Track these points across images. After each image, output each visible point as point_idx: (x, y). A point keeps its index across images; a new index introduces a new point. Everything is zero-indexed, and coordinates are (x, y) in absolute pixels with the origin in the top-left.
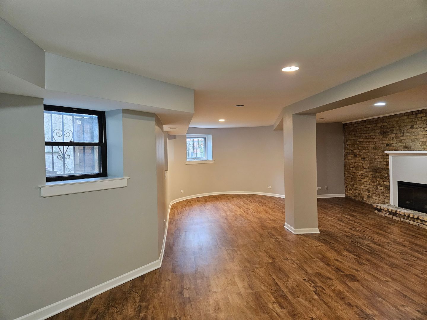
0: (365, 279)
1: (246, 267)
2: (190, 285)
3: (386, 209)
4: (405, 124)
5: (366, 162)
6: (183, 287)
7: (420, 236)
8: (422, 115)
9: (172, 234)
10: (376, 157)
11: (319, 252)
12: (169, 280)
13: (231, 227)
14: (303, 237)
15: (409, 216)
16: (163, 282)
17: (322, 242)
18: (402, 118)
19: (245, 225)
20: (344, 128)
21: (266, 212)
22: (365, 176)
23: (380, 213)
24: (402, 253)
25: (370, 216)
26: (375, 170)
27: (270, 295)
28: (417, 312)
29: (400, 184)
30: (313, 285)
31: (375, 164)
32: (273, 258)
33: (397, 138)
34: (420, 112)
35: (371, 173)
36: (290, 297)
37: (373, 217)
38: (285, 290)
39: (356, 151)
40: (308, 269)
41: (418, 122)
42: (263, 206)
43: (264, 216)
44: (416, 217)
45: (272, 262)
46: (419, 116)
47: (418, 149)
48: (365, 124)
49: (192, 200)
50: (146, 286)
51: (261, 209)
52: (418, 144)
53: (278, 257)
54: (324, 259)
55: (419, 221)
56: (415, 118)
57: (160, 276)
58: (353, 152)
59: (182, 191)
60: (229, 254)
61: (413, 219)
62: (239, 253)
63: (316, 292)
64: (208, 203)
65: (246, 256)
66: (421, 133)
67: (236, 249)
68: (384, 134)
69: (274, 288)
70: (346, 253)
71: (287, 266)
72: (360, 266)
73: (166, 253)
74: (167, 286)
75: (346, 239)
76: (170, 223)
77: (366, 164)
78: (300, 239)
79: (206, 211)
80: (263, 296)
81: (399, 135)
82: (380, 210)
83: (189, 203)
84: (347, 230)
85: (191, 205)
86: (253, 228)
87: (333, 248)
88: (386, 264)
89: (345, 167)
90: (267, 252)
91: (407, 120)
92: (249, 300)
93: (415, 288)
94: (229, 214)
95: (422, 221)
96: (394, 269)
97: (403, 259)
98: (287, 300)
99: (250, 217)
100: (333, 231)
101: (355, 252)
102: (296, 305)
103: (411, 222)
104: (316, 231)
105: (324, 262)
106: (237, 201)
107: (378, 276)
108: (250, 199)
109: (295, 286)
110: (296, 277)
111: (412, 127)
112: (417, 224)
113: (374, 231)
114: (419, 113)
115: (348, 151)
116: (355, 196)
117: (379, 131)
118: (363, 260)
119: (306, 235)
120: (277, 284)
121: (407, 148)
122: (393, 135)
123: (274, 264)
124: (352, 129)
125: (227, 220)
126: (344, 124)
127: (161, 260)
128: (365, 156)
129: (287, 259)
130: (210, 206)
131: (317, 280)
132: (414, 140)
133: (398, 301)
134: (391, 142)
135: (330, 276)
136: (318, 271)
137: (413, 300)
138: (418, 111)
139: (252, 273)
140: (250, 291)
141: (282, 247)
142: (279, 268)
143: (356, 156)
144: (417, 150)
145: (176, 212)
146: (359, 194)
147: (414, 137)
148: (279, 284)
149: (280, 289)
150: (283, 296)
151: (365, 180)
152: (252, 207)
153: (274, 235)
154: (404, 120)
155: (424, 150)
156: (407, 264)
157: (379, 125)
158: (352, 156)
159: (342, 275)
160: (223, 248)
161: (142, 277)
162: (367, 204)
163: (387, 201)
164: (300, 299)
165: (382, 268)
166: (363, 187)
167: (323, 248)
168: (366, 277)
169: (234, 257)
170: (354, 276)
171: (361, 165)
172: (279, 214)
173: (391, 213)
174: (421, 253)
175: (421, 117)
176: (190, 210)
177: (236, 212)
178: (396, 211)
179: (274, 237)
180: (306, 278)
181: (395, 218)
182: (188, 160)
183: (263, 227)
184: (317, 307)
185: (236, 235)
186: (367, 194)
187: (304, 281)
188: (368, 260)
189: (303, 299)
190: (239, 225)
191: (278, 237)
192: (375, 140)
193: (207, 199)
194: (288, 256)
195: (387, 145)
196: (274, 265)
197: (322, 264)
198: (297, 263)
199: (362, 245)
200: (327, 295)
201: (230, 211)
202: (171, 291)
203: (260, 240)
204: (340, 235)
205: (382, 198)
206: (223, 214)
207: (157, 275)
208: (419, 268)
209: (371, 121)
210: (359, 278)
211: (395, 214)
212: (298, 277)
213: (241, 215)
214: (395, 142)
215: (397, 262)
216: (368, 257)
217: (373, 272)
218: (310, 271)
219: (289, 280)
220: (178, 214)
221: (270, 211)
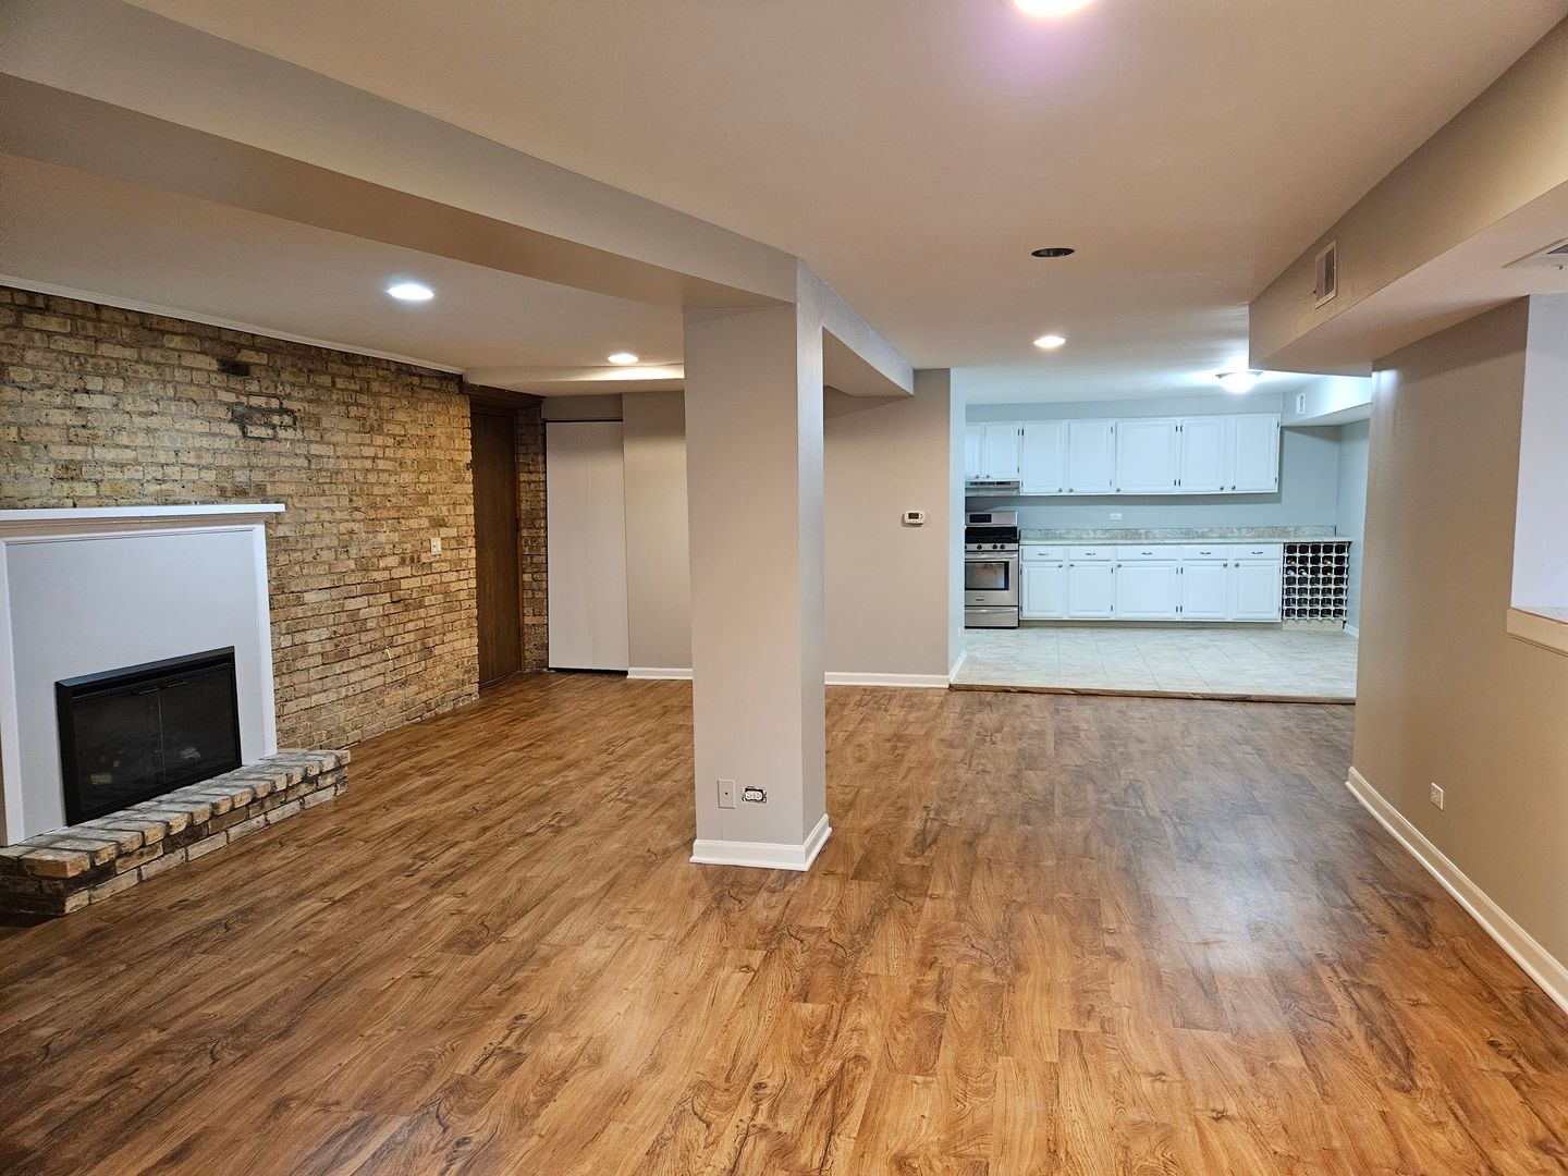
8: (53, 324)
34: (39, 302)
41: (30, 356)
46: (34, 320)
47: (41, 497)
52: (43, 470)
56: (12, 326)
114: (32, 309)
132: (17, 452)
138: (31, 295)
144: (38, 502)
147: (13, 431)
155: (75, 506)
175: (50, 334)
181: (197, 850)
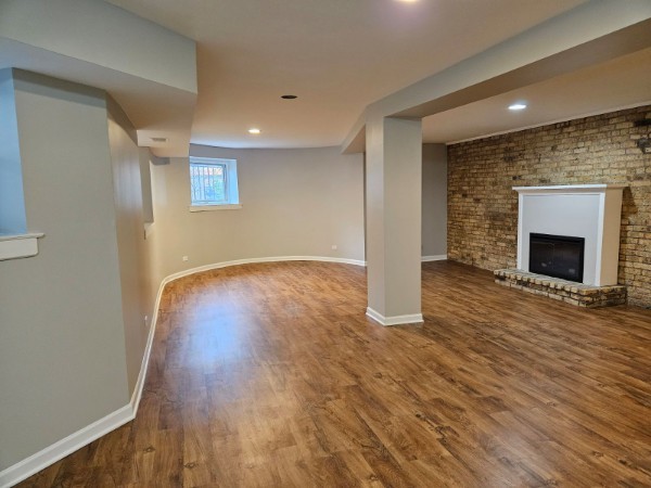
0: (517, 404)
1: (309, 400)
2: (198, 457)
3: (512, 277)
4: (543, 144)
5: (480, 205)
6: (181, 463)
7: (572, 318)
9: (163, 342)
10: (497, 197)
11: (431, 358)
12: (152, 449)
13: (275, 321)
14: (400, 331)
15: (548, 287)
16: (137, 456)
17: (431, 338)
18: (540, 134)
19: (300, 315)
20: (448, 153)
21: (333, 289)
22: (478, 227)
23: (503, 283)
24: (557, 348)
25: (489, 288)
26: (494, 217)
27: (362, 458)
28: (622, 466)
29: (534, 237)
30: (436, 426)
31: (494, 209)
32: (357, 377)
33: (529, 166)
34: (568, 124)
35: (488, 222)
36: (400, 459)
37: (494, 288)
38: (388, 444)
39: (465, 188)
40: (420, 393)
41: (563, 141)
42: (326, 280)
43: (331, 296)
44: (559, 287)
45: (354, 383)
46: (566, 130)
47: (562, 182)
48: (480, 145)
49: (203, 274)
50: (97, 470)
51: (324, 284)
52: (562, 175)
53: (364, 372)
54: (441, 370)
55: (564, 294)
56: (559, 133)
57: (132, 440)
58: (461, 190)
59: (185, 258)
60: (274, 374)
61: (556, 290)
62: (293, 370)
63: (443, 441)
64: (233, 278)
65: (306, 376)
66: (568, 158)
67: (287, 363)
68: (510, 160)
69: (366, 441)
70: (473, 355)
71: (384, 390)
72: (499, 377)
73: (148, 384)
74: (146, 465)
75: (466, 329)
76: (161, 320)
77: (481, 209)
78: (396, 334)
79: (230, 292)
80: (348, 465)
81: (533, 162)
82: (503, 278)
83: (198, 279)
84: (464, 313)
85: (202, 283)
86: (315, 319)
87: (450, 347)
88: (540, 371)
89: (449, 213)
90: (344, 365)
91: (548, 138)
92: (323, 478)
93: (599, 415)
94: (270, 296)
95: (569, 293)
96: (556, 379)
97: (561, 359)
98: (395, 467)
99: (307, 299)
100: (443, 316)
101: (486, 352)
102: (414, 477)
103: (552, 296)
104: (418, 318)
105: (442, 375)
106: (283, 274)
107: (536, 396)
108: (304, 268)
109: (403, 432)
110: (403, 411)
111: (554, 149)
112: (560, 298)
113: (503, 313)
114: (565, 126)
115: (453, 188)
116: (463, 258)
117: (502, 156)
118: (502, 365)
119: (403, 327)
120: (371, 431)
121: (543, 182)
122: (524, 163)
123: (358, 388)
124: (460, 153)
125: (268, 307)
126: (449, 147)
127: (134, 403)
128: (479, 197)
129: (380, 376)
130: (236, 282)
131: (440, 415)
132: (556, 170)
133: (585, 445)
134: (520, 173)
135: (458, 402)
136: (437, 396)
137: (607, 440)
139: (321, 412)
140: (322, 454)
141: (368, 353)
142: (369, 395)
143: (465, 196)
145: (174, 297)
146: (468, 255)
147: (556, 164)
148: (374, 430)
149: (378, 444)
150: (387, 459)
151: (478, 233)
152: (308, 281)
153: (351, 331)
154: (541, 137)
155: (571, 185)
156: (571, 368)
157: (503, 146)
158: (460, 196)
159: (478, 399)
160: (263, 363)
161: (90, 449)
162: (481, 270)
163: (510, 264)
164: (419, 462)
165: (535, 378)
166: (474, 244)
167: (436, 349)
168: (518, 399)
169: (285, 380)
170: (498, 400)
171: (473, 209)
172: (354, 292)
173: (520, 282)
174: (584, 347)
175: (569, 133)
176: (200, 292)
177: (283, 292)
178: (529, 280)
179: (351, 334)
180: (420, 413)
181: (526, 289)
182: (193, 204)
183: (332, 317)
184: (453, 477)
185: (285, 336)
186: (480, 254)
187: (417, 420)
188: (511, 366)
189: (424, 461)
190: (290, 316)
191: (358, 333)
192: (496, 170)
193: (231, 272)
194: (381, 369)
195: (515, 178)
196: (360, 390)
197: (440, 381)
198: (398, 383)
199: (494, 339)
200: (464, 446)
201: (273, 290)
202: (155, 475)
203: (329, 341)
204: (455, 323)
205: (503, 260)
206: (260, 296)
207: (126, 439)
208: (591, 374)
209: (490, 141)
210: (506, 403)
211: (526, 284)
212: (405, 412)
213: (292, 297)
214: (527, 172)
215: (554, 366)
216: (509, 359)
217: (526, 388)
218: (425, 397)
219: (390, 419)
220: (177, 301)
221: (339, 286)
